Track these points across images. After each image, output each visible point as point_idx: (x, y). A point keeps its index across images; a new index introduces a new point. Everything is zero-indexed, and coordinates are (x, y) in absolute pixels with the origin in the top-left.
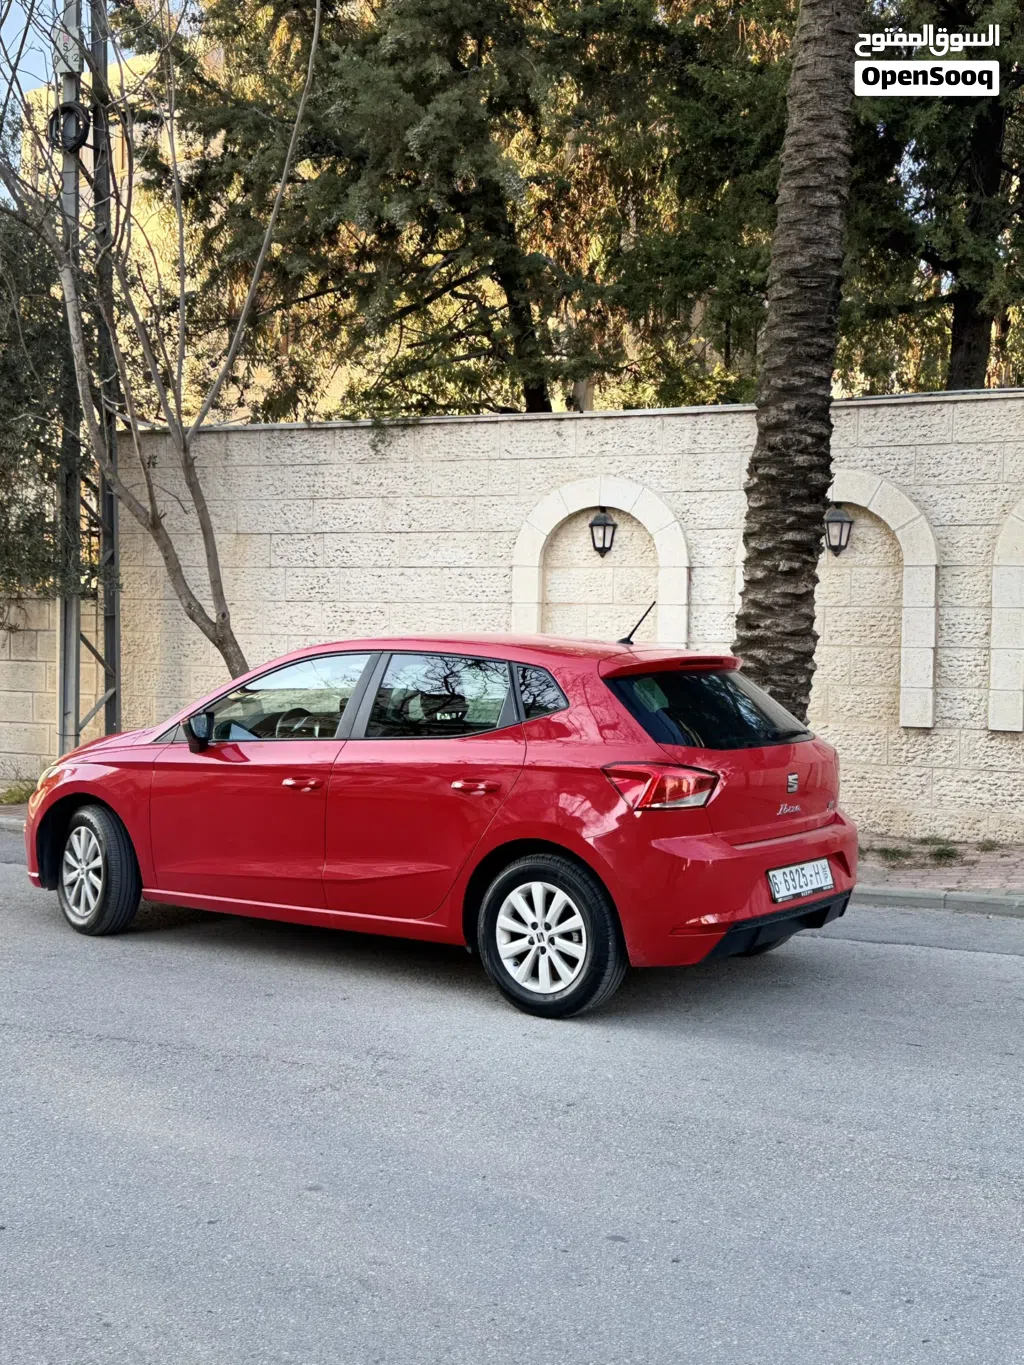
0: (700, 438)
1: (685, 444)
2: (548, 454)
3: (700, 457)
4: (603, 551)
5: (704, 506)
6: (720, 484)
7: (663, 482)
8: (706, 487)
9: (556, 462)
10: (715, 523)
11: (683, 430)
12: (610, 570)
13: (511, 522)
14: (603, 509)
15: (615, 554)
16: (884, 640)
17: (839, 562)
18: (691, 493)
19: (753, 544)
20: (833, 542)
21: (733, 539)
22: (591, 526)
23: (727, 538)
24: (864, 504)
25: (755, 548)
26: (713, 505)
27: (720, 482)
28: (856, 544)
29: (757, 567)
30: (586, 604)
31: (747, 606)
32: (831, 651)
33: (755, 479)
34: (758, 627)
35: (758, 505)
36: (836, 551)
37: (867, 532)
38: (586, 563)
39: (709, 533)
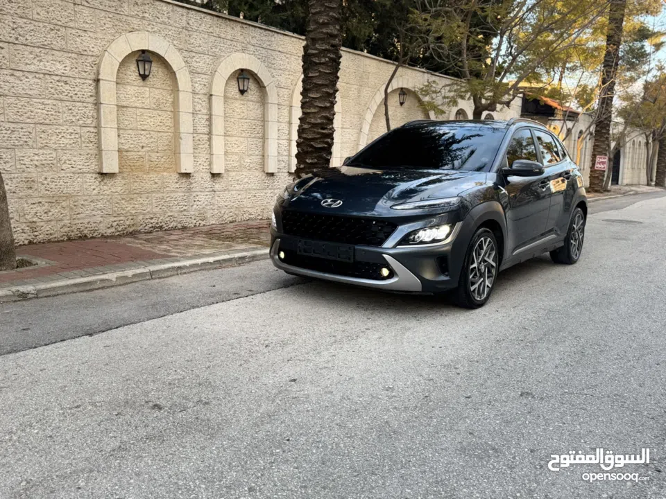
2: (113, 9)
4: (144, 77)
5: (193, 60)
6: (200, 50)
7: (175, 42)
10: (199, 70)
12: (147, 89)
13: (92, 50)
14: (143, 51)
15: (150, 80)
16: (258, 135)
17: (243, 97)
18: (187, 52)
19: (324, 90)
20: (241, 88)
21: (207, 80)
22: (137, 61)
23: (204, 79)
24: (256, 72)
25: (327, 93)
26: (198, 60)
27: (200, 48)
28: (249, 90)
29: (325, 100)
30: (136, 107)
31: (321, 118)
32: (242, 139)
33: (327, 59)
34: (326, 128)
35: (327, 71)
36: (242, 92)
37: (252, 85)
38: (135, 83)
39: (196, 75)
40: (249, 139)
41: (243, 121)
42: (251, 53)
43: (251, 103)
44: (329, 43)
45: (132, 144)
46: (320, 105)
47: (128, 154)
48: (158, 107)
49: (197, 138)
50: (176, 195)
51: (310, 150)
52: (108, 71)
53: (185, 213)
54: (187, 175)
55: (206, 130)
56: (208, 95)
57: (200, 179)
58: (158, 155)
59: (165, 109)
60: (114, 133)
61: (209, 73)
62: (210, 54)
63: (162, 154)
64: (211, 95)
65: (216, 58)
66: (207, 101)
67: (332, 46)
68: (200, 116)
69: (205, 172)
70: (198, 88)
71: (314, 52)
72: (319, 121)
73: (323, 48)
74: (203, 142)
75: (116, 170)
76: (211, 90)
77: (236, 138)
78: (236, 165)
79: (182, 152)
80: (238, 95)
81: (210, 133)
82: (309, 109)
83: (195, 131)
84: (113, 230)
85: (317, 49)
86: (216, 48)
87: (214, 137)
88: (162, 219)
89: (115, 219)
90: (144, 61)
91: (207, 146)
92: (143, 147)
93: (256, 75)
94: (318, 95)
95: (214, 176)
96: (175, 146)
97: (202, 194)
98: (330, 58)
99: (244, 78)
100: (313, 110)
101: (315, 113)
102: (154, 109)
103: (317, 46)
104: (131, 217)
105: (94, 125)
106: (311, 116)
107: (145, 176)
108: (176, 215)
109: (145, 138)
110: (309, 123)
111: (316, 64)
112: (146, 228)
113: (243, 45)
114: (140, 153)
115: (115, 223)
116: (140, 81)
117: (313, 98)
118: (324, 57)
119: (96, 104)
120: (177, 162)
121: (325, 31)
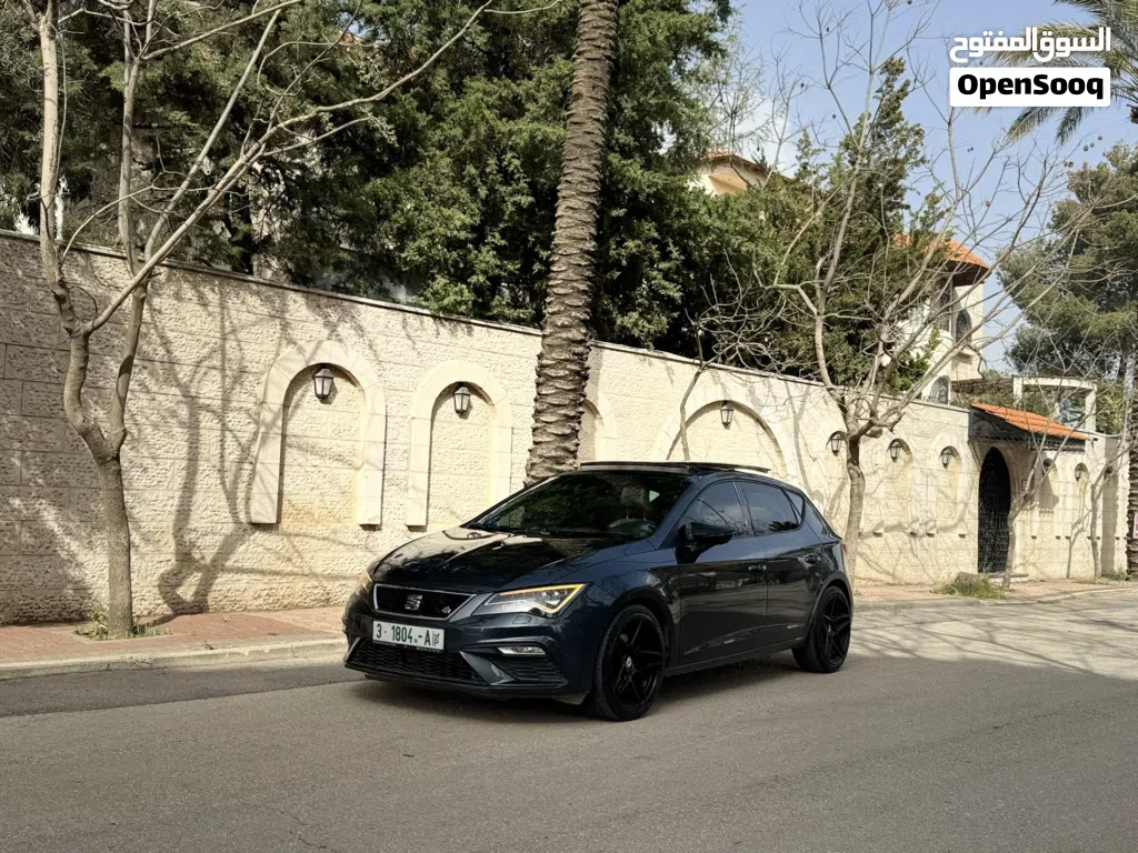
0: (390, 325)
1: (381, 326)
3: (390, 338)
4: (322, 398)
5: (391, 373)
6: (401, 360)
8: (392, 359)
9: (294, 323)
11: (379, 317)
12: (326, 412)
13: (256, 366)
14: (323, 365)
16: (481, 471)
17: (462, 421)
19: (562, 412)
20: (459, 408)
21: (408, 399)
22: (314, 377)
23: (405, 397)
24: (480, 385)
25: (565, 415)
26: (397, 373)
27: (401, 357)
32: (456, 477)
35: (567, 388)
36: (460, 413)
37: (475, 403)
39: (393, 392)
40: (467, 477)
41: (457, 451)
42: (476, 360)
43: (472, 427)
44: (570, 351)
45: (298, 484)
46: (555, 432)
47: (292, 497)
48: (338, 435)
49: (390, 476)
50: (352, 555)
54: (373, 527)
55: (403, 465)
56: (410, 418)
57: (389, 533)
58: (333, 499)
59: (348, 438)
61: (413, 388)
63: (338, 499)
64: (413, 418)
65: (424, 369)
67: (574, 354)
68: (395, 446)
69: (398, 524)
70: (395, 409)
71: (550, 362)
72: (553, 454)
73: (561, 357)
74: (398, 482)
75: (272, 520)
77: (447, 477)
78: (443, 514)
80: (454, 418)
81: (408, 470)
82: (540, 437)
83: (387, 466)
84: (261, 601)
85: (553, 359)
86: (425, 357)
87: (413, 474)
89: (266, 586)
90: (323, 377)
91: (402, 486)
92: (312, 489)
93: (481, 388)
94: (554, 419)
99: (462, 395)
102: (333, 439)
105: (249, 460)
107: (311, 528)
114: (308, 497)
115: (266, 592)
116: (316, 404)
117: (547, 422)
118: (563, 368)
119: (255, 433)
121: (564, 335)
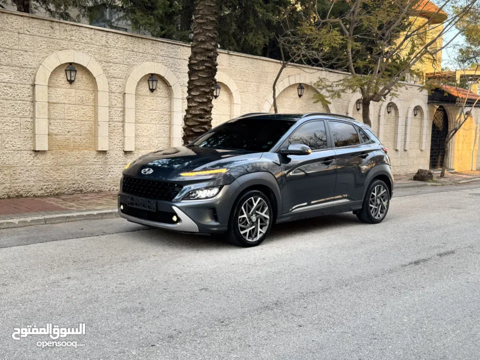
0: (109, 42)
1: (104, 42)
2: (47, 35)
3: (109, 49)
4: (71, 82)
5: (111, 68)
7: (96, 56)
8: (111, 61)
9: (51, 40)
10: (115, 76)
11: (102, 37)
12: (74, 90)
13: (31, 64)
14: (71, 64)
15: (76, 83)
16: (165, 122)
17: (153, 94)
18: (106, 63)
19: (202, 89)
20: (151, 88)
21: (121, 83)
22: (66, 70)
23: (119, 82)
24: (163, 76)
25: (204, 91)
26: (114, 68)
27: (117, 59)
28: (158, 89)
29: (203, 97)
30: (64, 103)
31: (199, 110)
32: (151, 125)
33: (204, 67)
34: (204, 118)
35: (204, 76)
36: (152, 90)
37: (160, 85)
38: (64, 86)
39: (113, 79)
40: (157, 125)
41: (152, 111)
42: (160, 61)
43: (160, 98)
44: (206, 55)
45: (60, 130)
46: (199, 101)
47: (57, 137)
48: (82, 102)
49: (113, 125)
50: (94, 167)
51: (191, 133)
52: (42, 78)
53: (102, 181)
54: (104, 152)
55: (121, 119)
56: (123, 93)
57: (115, 155)
58: (81, 137)
59: (88, 104)
60: (46, 122)
61: (124, 77)
62: (125, 63)
63: (84, 137)
64: (125, 94)
65: (130, 66)
66: (122, 98)
67: (208, 57)
68: (115, 109)
69: (119, 150)
70: (114, 88)
71: (195, 62)
72: (198, 112)
73: (201, 59)
74: (118, 128)
75: (46, 149)
76: (124, 90)
77: (146, 125)
78: (145, 145)
79: (99, 135)
80: (149, 93)
81: (123, 121)
82: (191, 103)
83: (111, 120)
84: (43, 192)
85: (197, 60)
86: (130, 59)
87: (126, 124)
88: (83, 184)
89: (45, 184)
90: (71, 71)
91: (121, 131)
92: (69, 132)
93: (163, 77)
94: (198, 93)
95: (126, 152)
96: (95, 131)
97: (116, 166)
98: (207, 67)
99: (153, 81)
100: (194, 105)
101: (195, 106)
102: (79, 105)
103: (197, 58)
104: (58, 183)
105: (31, 116)
106: (193, 108)
107: (69, 153)
108: (94, 181)
109: (70, 125)
110: (191, 114)
111: (196, 71)
112: (69, 191)
113: (153, 56)
114: (67, 136)
115: (45, 187)
116: (67, 85)
117: (194, 95)
118: (202, 65)
119: (32, 102)
120: (96, 143)
121: (202, 46)
